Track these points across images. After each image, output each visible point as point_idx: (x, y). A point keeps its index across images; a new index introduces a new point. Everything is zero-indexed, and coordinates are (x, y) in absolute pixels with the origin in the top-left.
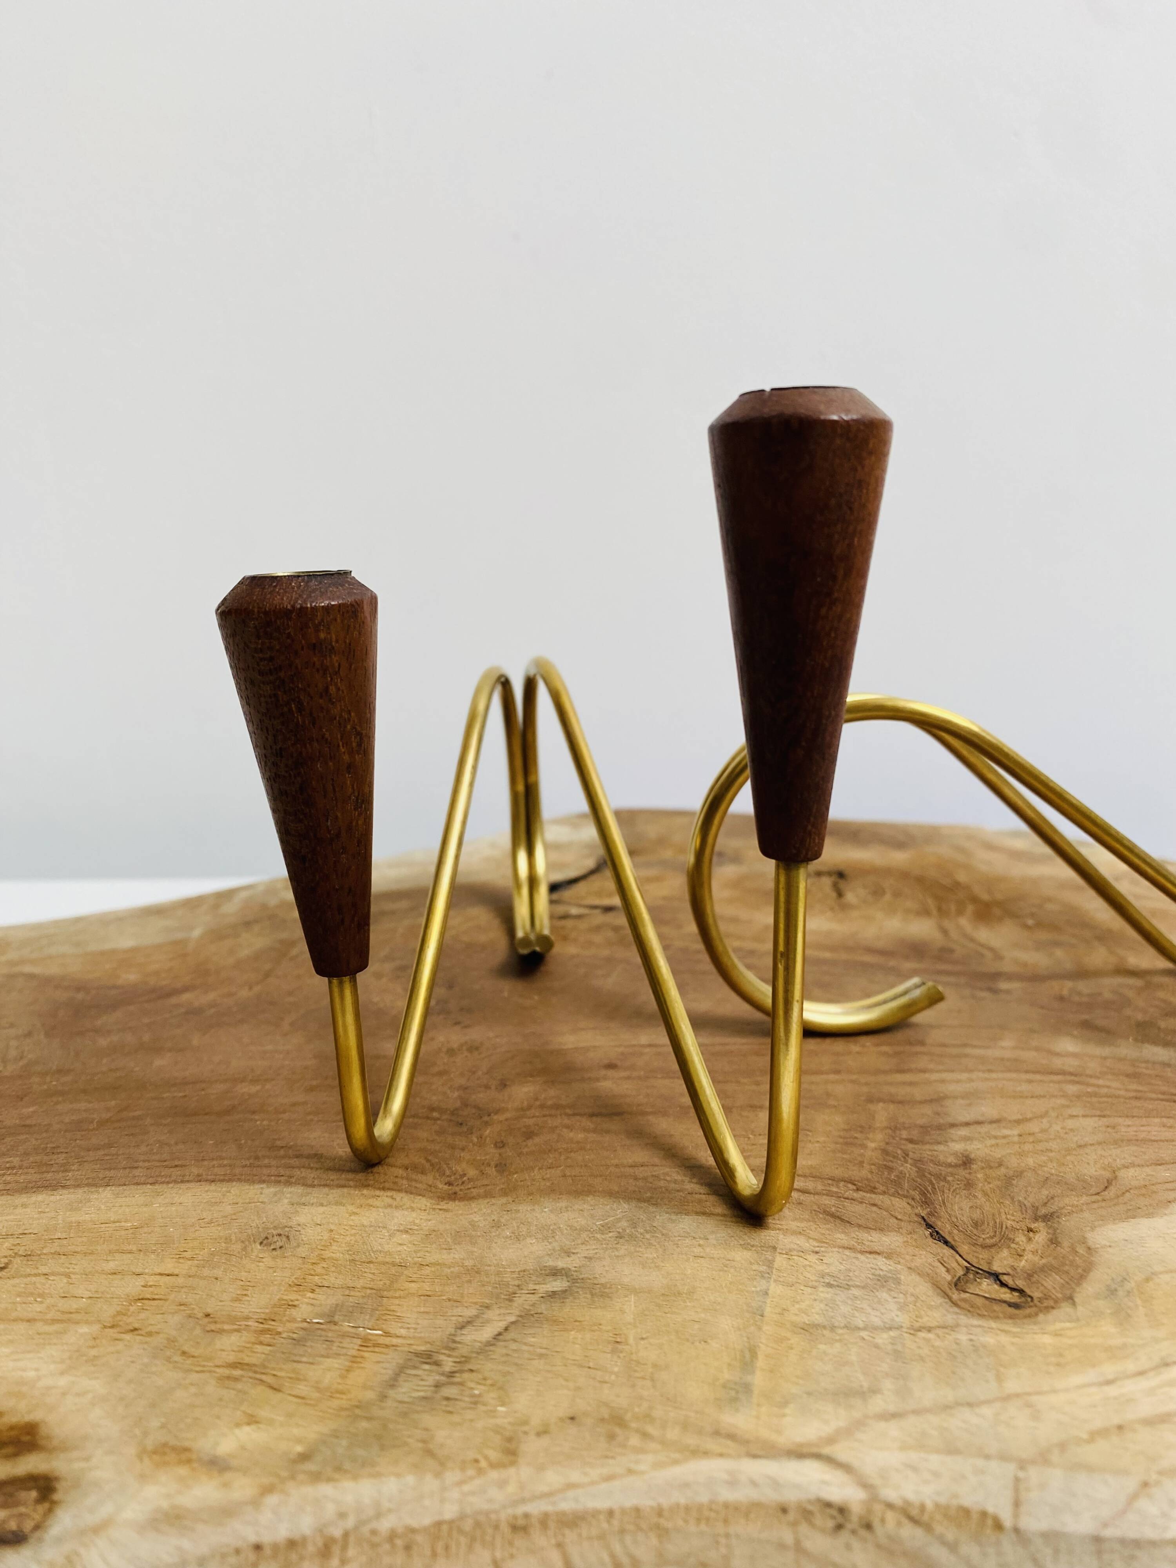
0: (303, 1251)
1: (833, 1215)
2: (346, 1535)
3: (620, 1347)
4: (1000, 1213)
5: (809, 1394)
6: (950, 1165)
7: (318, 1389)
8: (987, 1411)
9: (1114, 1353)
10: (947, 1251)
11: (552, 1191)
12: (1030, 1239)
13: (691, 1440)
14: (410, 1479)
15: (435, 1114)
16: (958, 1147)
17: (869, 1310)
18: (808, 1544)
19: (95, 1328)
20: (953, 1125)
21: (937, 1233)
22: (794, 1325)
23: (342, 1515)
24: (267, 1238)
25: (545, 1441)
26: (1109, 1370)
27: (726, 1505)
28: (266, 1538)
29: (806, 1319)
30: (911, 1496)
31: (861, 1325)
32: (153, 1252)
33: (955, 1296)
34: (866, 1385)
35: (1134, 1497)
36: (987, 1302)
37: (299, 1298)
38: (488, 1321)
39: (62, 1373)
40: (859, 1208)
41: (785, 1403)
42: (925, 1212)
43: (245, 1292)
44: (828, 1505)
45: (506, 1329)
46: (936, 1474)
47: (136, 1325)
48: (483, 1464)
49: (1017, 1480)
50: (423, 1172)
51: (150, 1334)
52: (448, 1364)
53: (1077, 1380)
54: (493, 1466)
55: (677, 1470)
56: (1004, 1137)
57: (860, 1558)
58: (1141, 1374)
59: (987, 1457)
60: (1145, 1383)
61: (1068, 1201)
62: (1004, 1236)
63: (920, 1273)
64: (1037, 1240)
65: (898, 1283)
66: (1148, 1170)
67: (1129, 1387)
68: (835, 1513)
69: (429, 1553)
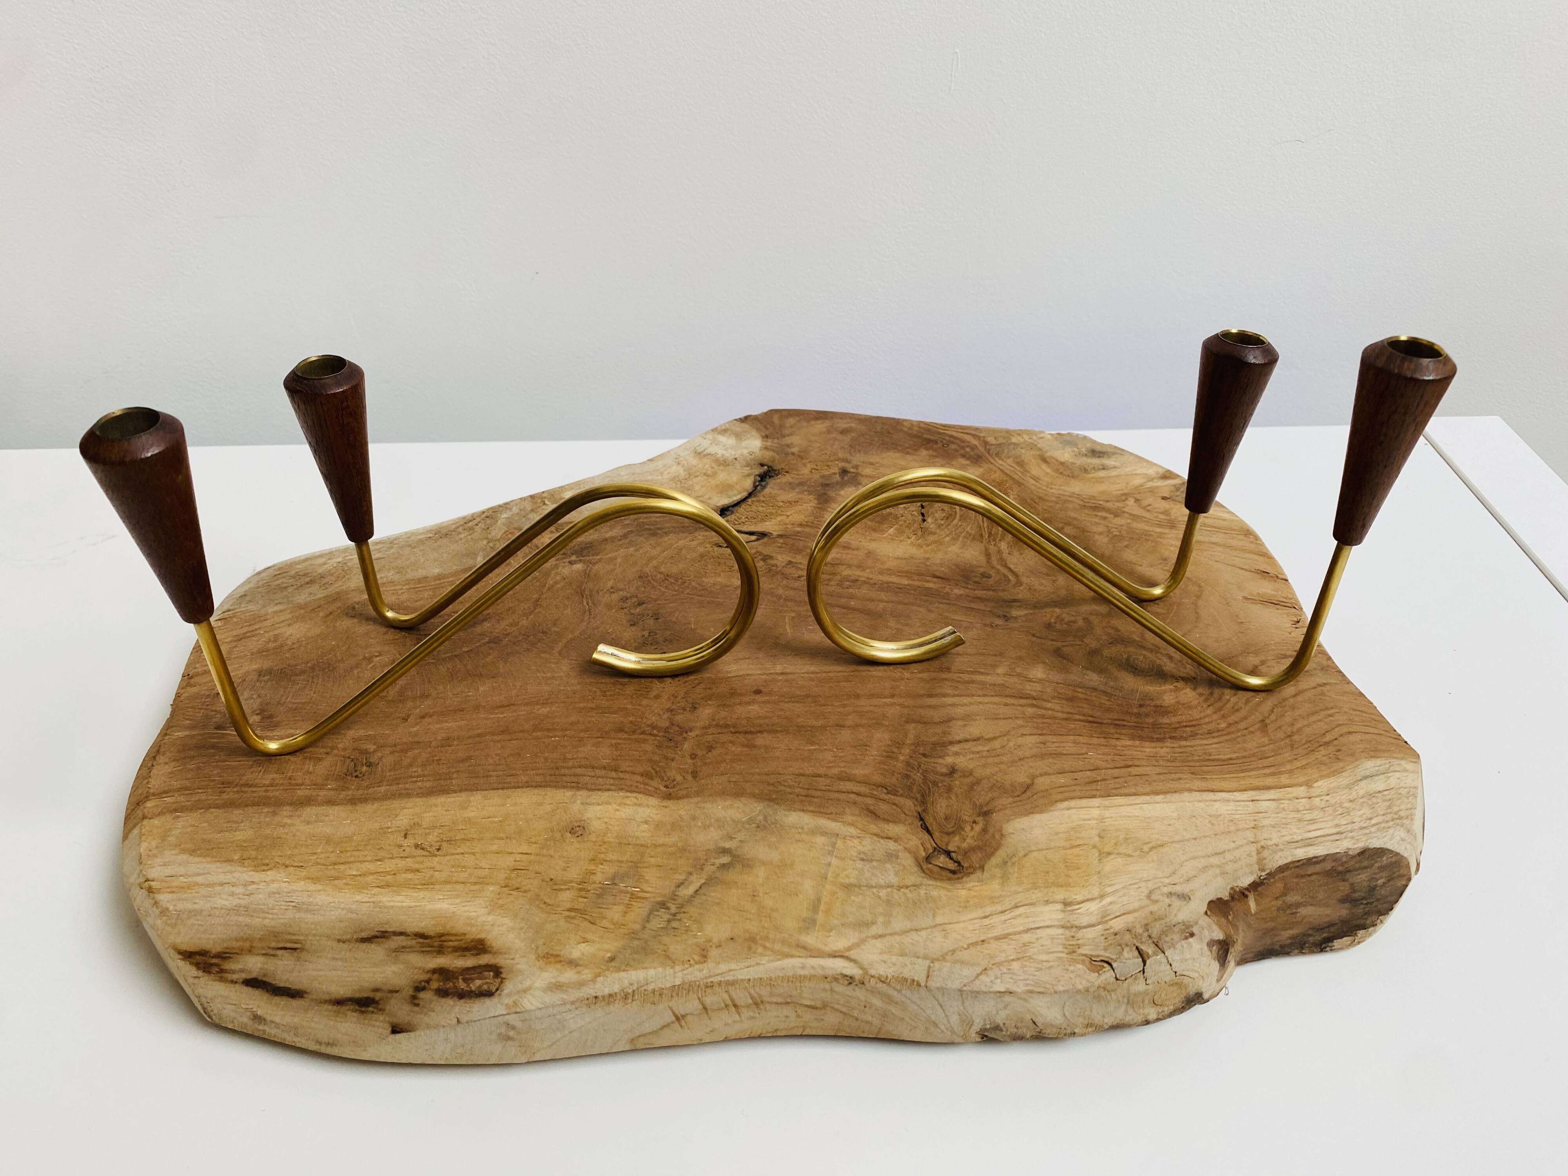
0: (593, 837)
1: (871, 812)
2: (634, 991)
3: (756, 898)
4: (961, 810)
5: (843, 925)
6: (943, 775)
7: (613, 923)
8: (924, 933)
9: (993, 900)
10: (926, 836)
11: (723, 793)
12: (972, 828)
13: (786, 950)
14: (660, 969)
16: (950, 760)
17: (879, 875)
18: (836, 989)
19: (498, 887)
20: (951, 743)
21: (925, 825)
22: (842, 884)
23: (631, 984)
24: (573, 829)
25: (720, 950)
26: (988, 910)
27: (800, 976)
28: (599, 994)
29: (848, 881)
30: (882, 973)
31: (874, 885)
32: (515, 838)
33: (925, 866)
34: (870, 920)
35: (978, 975)
36: (940, 870)
37: (596, 868)
38: (691, 882)
39: (489, 914)
40: (885, 806)
41: (831, 930)
42: (921, 810)
43: (567, 865)
44: (846, 976)
45: (700, 887)
46: (895, 964)
47: (518, 886)
48: (692, 962)
49: (929, 967)
50: (651, 778)
51: (525, 892)
52: (673, 909)
53: (970, 916)
54: (697, 963)
55: (779, 963)
56: (978, 752)
57: (860, 994)
58: (1003, 912)
59: (918, 957)
60: (1003, 917)
61: (1001, 801)
62: (959, 827)
63: (910, 852)
64: (976, 829)
65: (898, 858)
66: (1053, 778)
67: (995, 919)
68: (849, 978)
69: (670, 996)
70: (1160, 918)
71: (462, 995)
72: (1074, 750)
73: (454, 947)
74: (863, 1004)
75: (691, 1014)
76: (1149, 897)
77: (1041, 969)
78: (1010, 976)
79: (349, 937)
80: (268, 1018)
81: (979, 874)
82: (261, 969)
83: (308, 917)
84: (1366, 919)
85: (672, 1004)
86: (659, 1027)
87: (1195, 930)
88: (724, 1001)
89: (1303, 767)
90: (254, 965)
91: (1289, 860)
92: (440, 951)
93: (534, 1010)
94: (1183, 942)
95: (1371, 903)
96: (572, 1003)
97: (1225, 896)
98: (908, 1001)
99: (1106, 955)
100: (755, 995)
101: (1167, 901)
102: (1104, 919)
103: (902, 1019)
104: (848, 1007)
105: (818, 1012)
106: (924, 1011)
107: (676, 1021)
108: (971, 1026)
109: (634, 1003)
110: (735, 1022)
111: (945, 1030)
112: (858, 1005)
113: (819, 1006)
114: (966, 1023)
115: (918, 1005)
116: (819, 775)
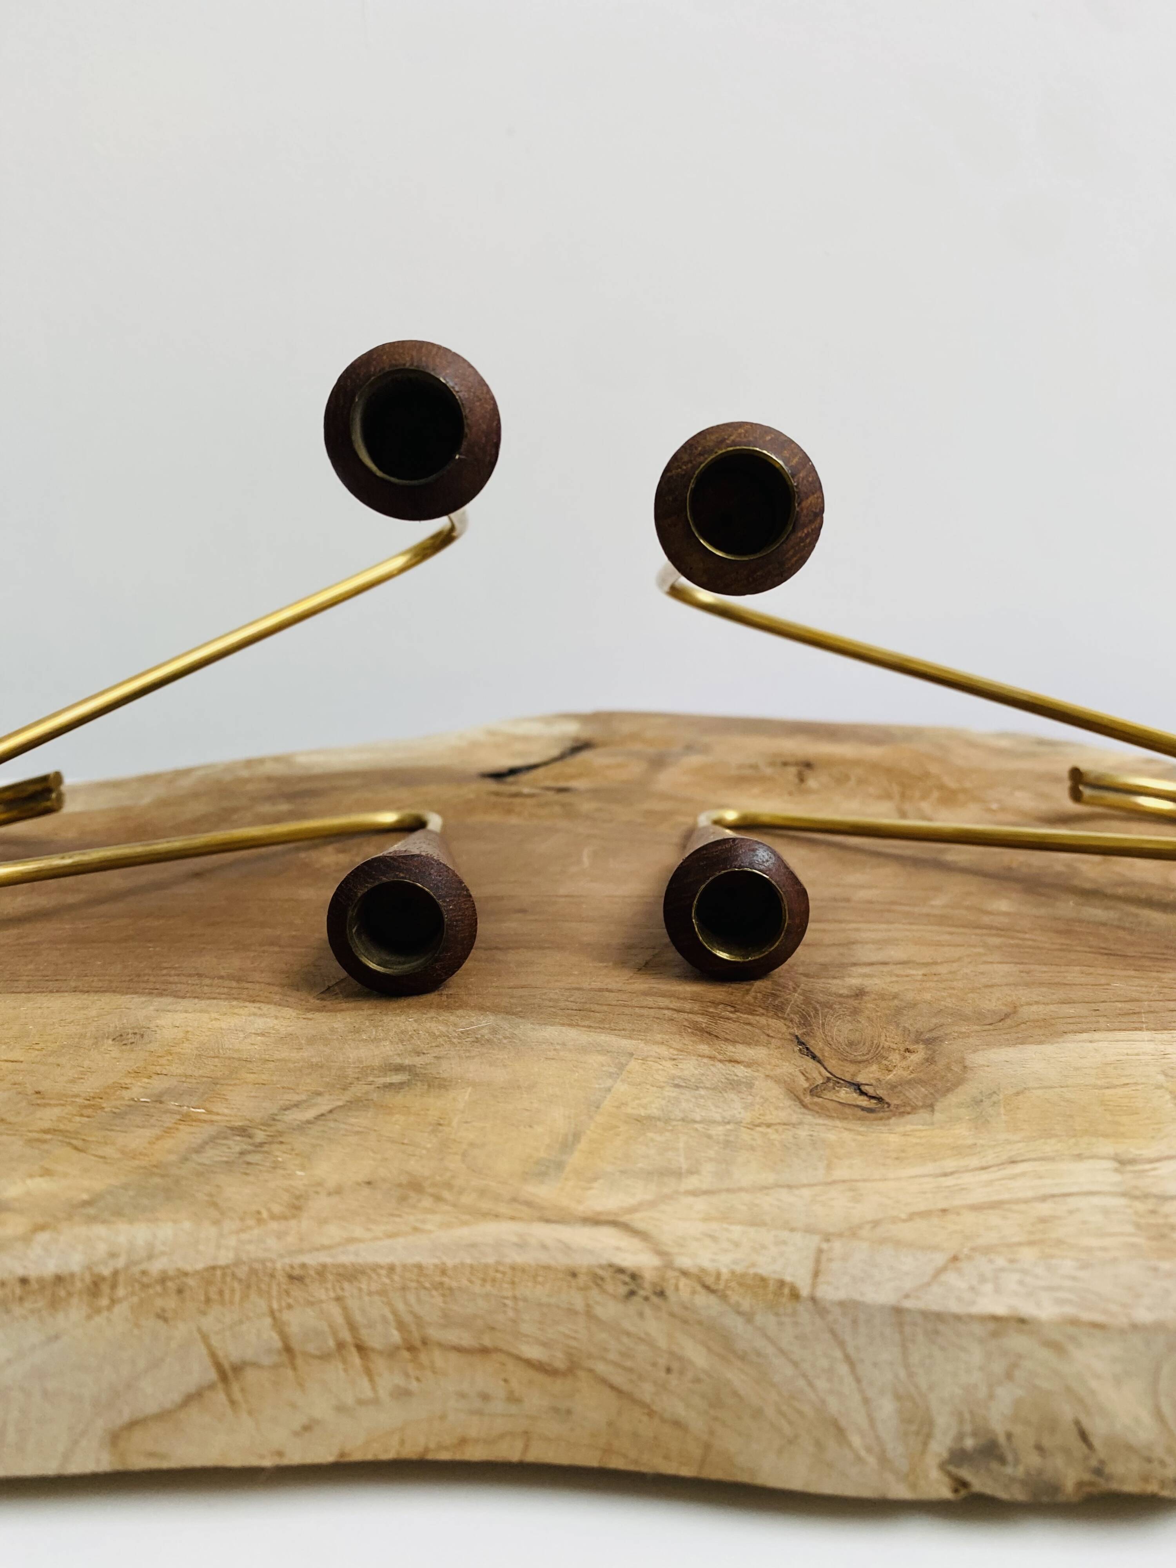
1: (702, 1030)
2: (116, 1273)
3: (441, 1128)
4: (880, 1036)
5: (623, 1172)
6: (841, 996)
7: (123, 1152)
8: (806, 1192)
9: (958, 1151)
10: (811, 1064)
12: (905, 1058)
14: (187, 1225)
16: (855, 982)
17: (712, 1108)
18: (599, 1311)
20: (855, 964)
21: (807, 1049)
22: (628, 1116)
24: (121, 1035)
25: (335, 1199)
26: (950, 1164)
27: (513, 1268)
28: (33, 1273)
29: (643, 1112)
30: (706, 1264)
31: (698, 1118)
32: (6, 1043)
33: (808, 1099)
34: (685, 1166)
35: (940, 1271)
36: (840, 1106)
37: (134, 1082)
38: (315, 1105)
40: (733, 1026)
41: (595, 1179)
42: (800, 1032)
43: (83, 1076)
44: (621, 1271)
45: (331, 1111)
46: (737, 1245)
48: (265, 1216)
49: (820, 1251)
53: (913, 1171)
54: (273, 1217)
55: (467, 1230)
56: (907, 976)
57: (655, 1326)
58: (983, 1168)
59: (792, 1230)
60: (985, 1176)
61: (956, 1028)
62: (877, 1055)
63: (777, 1080)
64: (914, 1058)
65: (750, 1086)
66: (1052, 1007)
67: (967, 1179)
68: (627, 1279)
69: (203, 1298)
72: (1083, 980)
74: (662, 1362)
75: (256, 1365)
77: (1089, 1262)
78: (1016, 1277)
81: (924, 1115)
85: (208, 1323)
86: (177, 1397)
88: (334, 1333)
98: (770, 1350)
100: (408, 1318)
103: (758, 1414)
104: (630, 1370)
105: (558, 1386)
106: (811, 1384)
107: (220, 1386)
108: (925, 1444)
109: (117, 1309)
110: (361, 1402)
111: (863, 1453)
112: (654, 1364)
113: (560, 1363)
114: (914, 1428)
115: (795, 1364)
116: (608, 990)
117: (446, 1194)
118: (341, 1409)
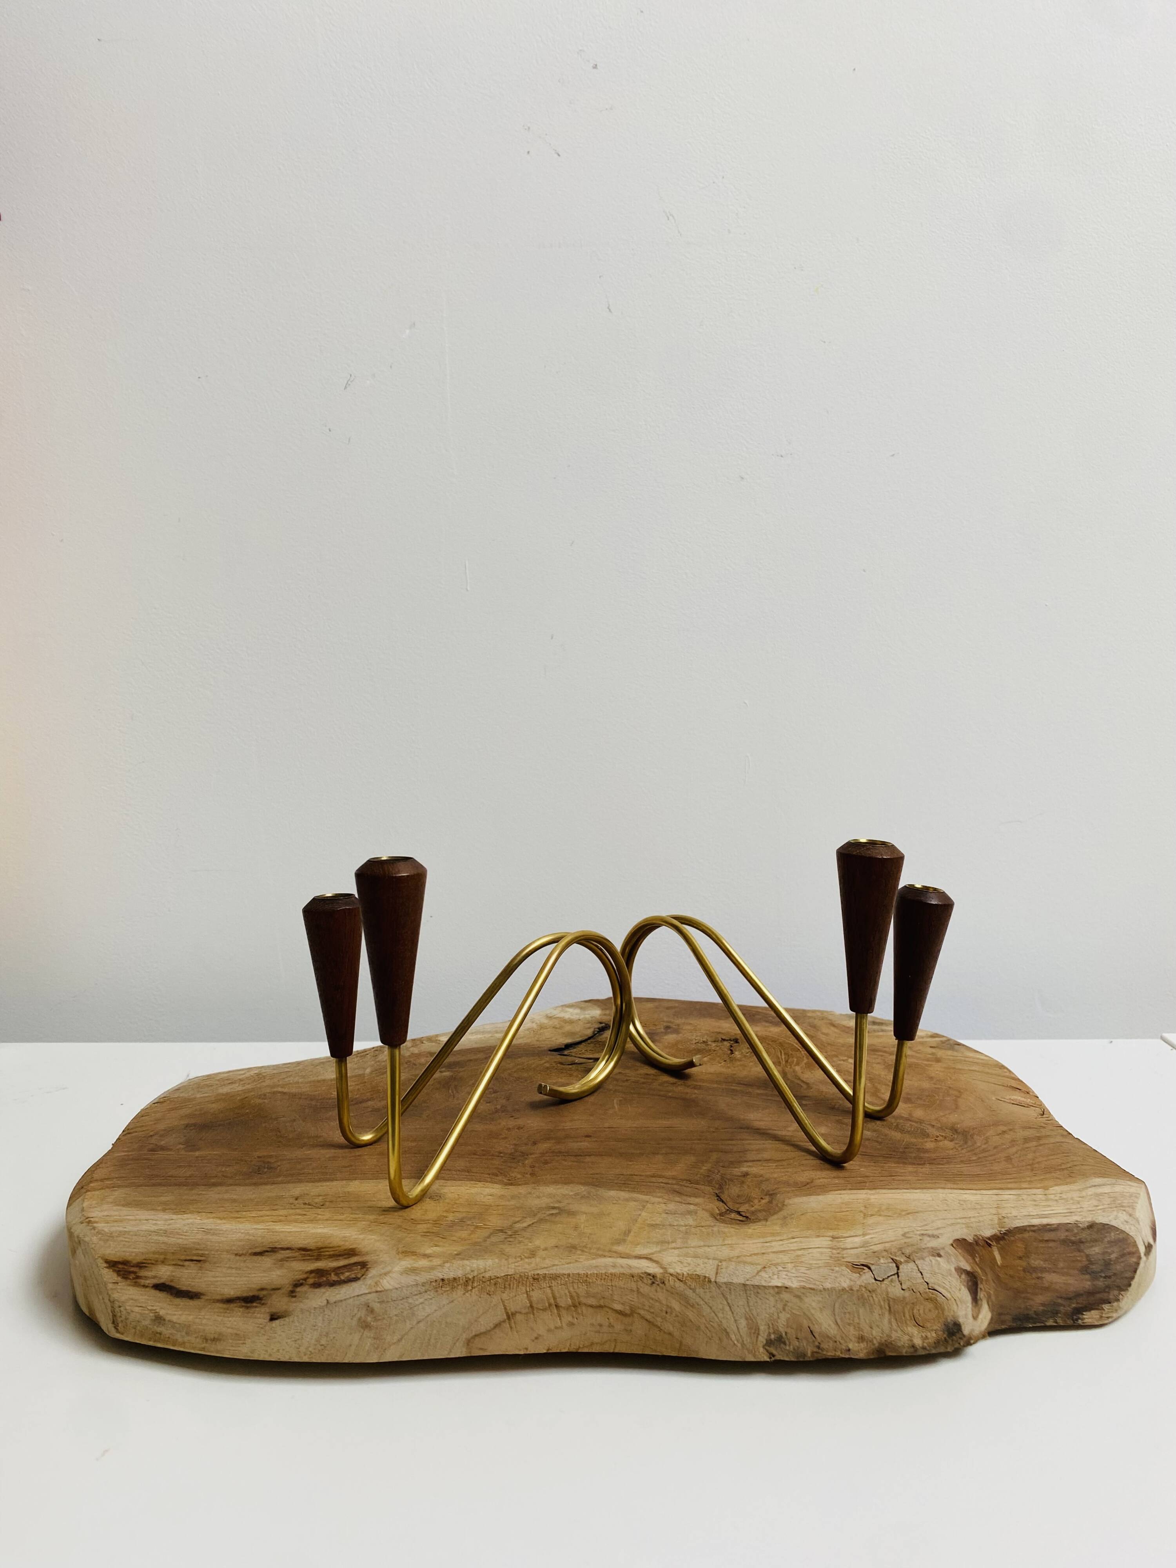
0: (447, 1201)
1: (676, 1191)
2: (474, 1277)
3: (577, 1228)
4: (751, 1193)
5: (648, 1242)
6: (738, 1176)
7: (460, 1238)
8: (714, 1248)
9: (773, 1234)
10: (721, 1204)
11: (555, 1182)
12: (760, 1201)
14: (497, 1260)
15: (502, 1155)
16: (744, 1169)
17: (681, 1221)
18: (641, 1290)
19: (368, 1223)
20: (746, 1161)
21: (720, 1198)
22: (649, 1224)
23: (472, 1271)
24: (431, 1197)
25: (546, 1252)
26: (769, 1239)
27: (611, 1274)
28: (446, 1277)
29: (654, 1223)
30: (679, 1271)
31: (675, 1224)
33: (719, 1217)
34: (670, 1241)
35: (758, 1272)
36: (731, 1220)
37: (448, 1214)
38: (525, 1222)
39: (360, 1234)
40: (689, 1189)
41: (638, 1244)
42: (718, 1191)
43: (426, 1213)
44: (649, 1274)
45: (533, 1224)
46: (689, 1264)
49: (718, 1265)
50: (497, 1176)
52: (510, 1233)
53: (754, 1241)
54: (526, 1258)
55: (594, 1261)
57: (661, 1295)
58: (781, 1240)
59: (709, 1259)
60: (781, 1243)
61: (784, 1189)
62: (749, 1200)
63: (706, 1210)
64: (763, 1201)
65: (696, 1213)
66: (829, 1180)
67: (773, 1244)
68: (652, 1278)
69: (503, 1287)
70: (912, 1245)
71: (333, 1284)
73: (330, 1255)
74: (664, 1309)
75: (520, 1313)
76: (904, 1235)
77: (811, 1269)
78: (785, 1273)
79: (244, 1252)
80: (168, 1318)
81: (764, 1223)
82: (169, 1276)
83: (214, 1238)
84: (1108, 1292)
85: (505, 1296)
86: (492, 1325)
87: (942, 1253)
88: (548, 1299)
89: (1042, 1180)
90: (164, 1273)
91: (1026, 1224)
92: (318, 1258)
93: (391, 1290)
94: (931, 1258)
95: (1110, 1277)
96: (423, 1285)
97: (970, 1239)
98: (702, 1303)
99: (863, 1261)
100: (574, 1294)
101: (919, 1238)
102: (865, 1245)
103: (698, 1328)
104: (653, 1313)
105: (627, 1320)
106: (716, 1315)
107: (507, 1321)
108: (757, 1337)
109: (473, 1291)
110: (556, 1328)
111: (736, 1342)
112: (661, 1310)
113: (628, 1312)
114: (753, 1331)
115: (711, 1308)
116: (635, 1175)
117: (585, 1250)
118: (549, 1330)
